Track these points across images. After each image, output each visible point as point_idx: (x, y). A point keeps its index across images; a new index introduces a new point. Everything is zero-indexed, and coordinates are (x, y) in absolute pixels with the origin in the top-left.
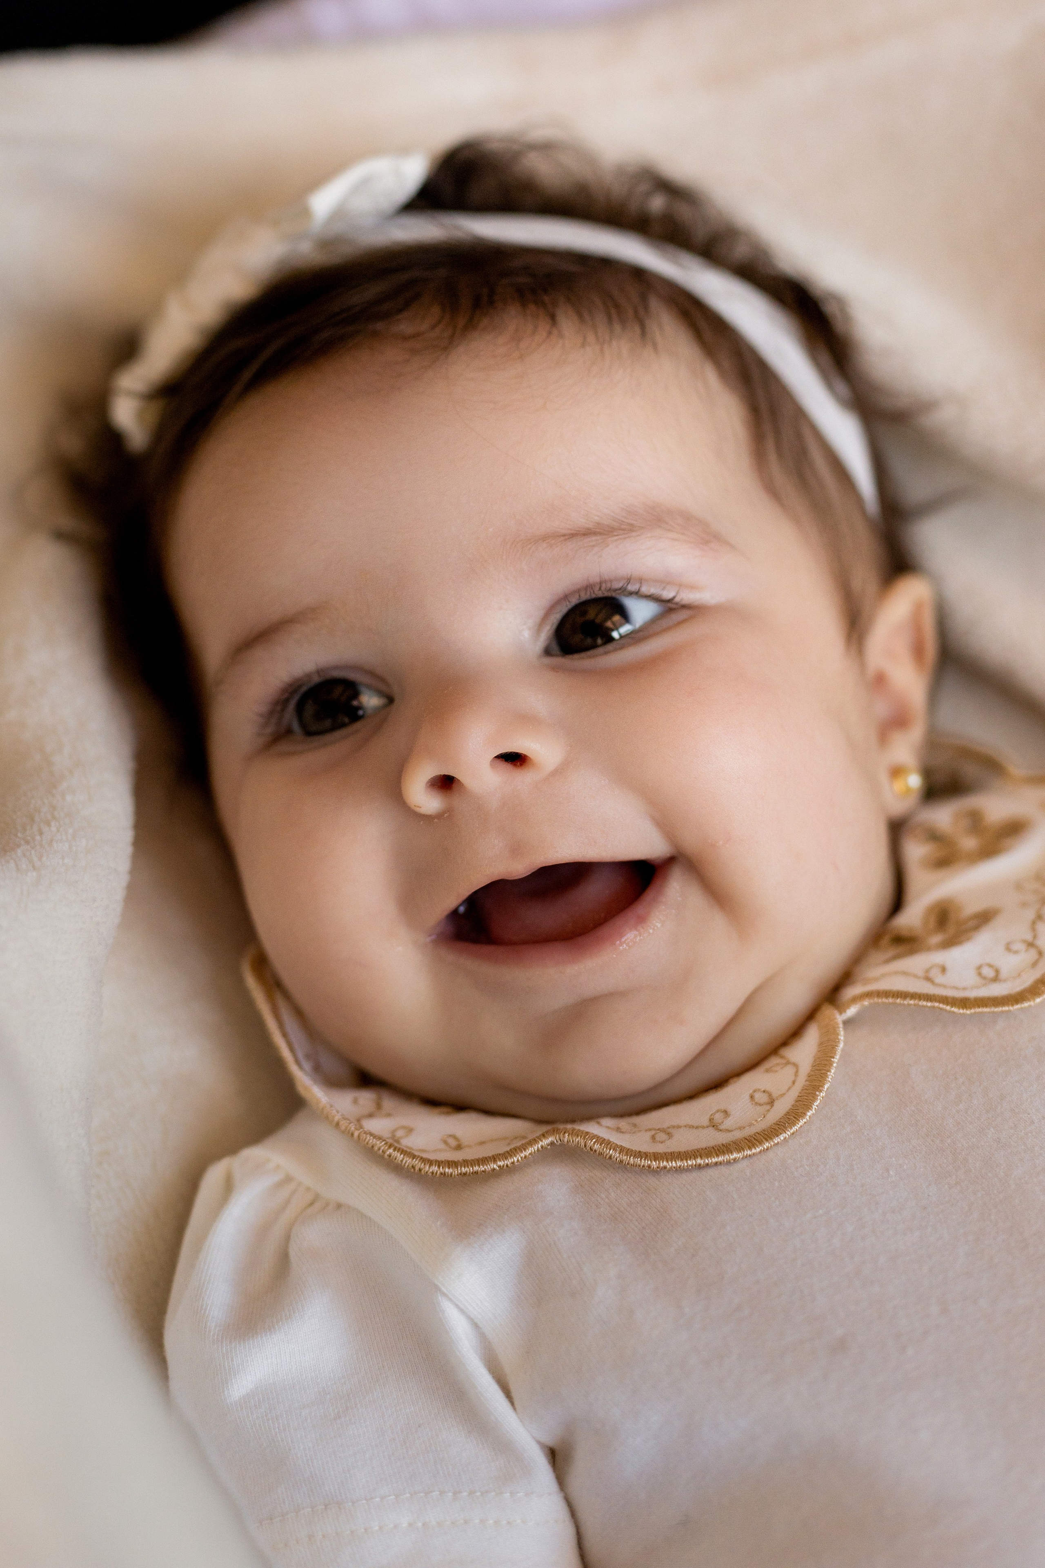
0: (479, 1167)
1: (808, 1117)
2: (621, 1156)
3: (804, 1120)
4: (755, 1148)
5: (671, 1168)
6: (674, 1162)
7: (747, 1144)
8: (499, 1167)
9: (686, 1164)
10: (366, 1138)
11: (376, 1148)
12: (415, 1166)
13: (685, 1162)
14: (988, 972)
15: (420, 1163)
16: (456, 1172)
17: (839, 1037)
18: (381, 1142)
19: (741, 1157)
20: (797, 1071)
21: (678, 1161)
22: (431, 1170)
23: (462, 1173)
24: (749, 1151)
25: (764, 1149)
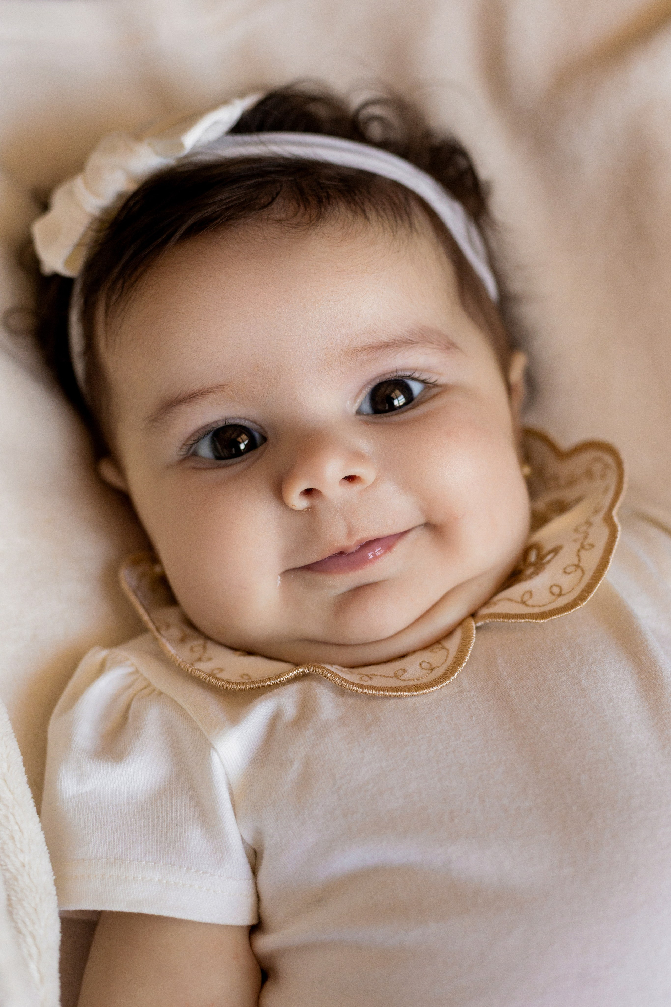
0: (261, 684)
1: (451, 680)
2: (342, 682)
3: (449, 681)
4: (419, 692)
5: (369, 694)
6: (371, 691)
7: (415, 688)
8: (272, 683)
9: (378, 693)
10: (195, 672)
11: (201, 677)
12: (224, 685)
13: (378, 692)
14: (556, 590)
15: (226, 684)
16: (247, 687)
17: (473, 635)
18: (204, 674)
19: (410, 695)
20: (448, 654)
21: (374, 690)
22: (233, 687)
23: (251, 688)
24: (415, 693)
25: (424, 693)
